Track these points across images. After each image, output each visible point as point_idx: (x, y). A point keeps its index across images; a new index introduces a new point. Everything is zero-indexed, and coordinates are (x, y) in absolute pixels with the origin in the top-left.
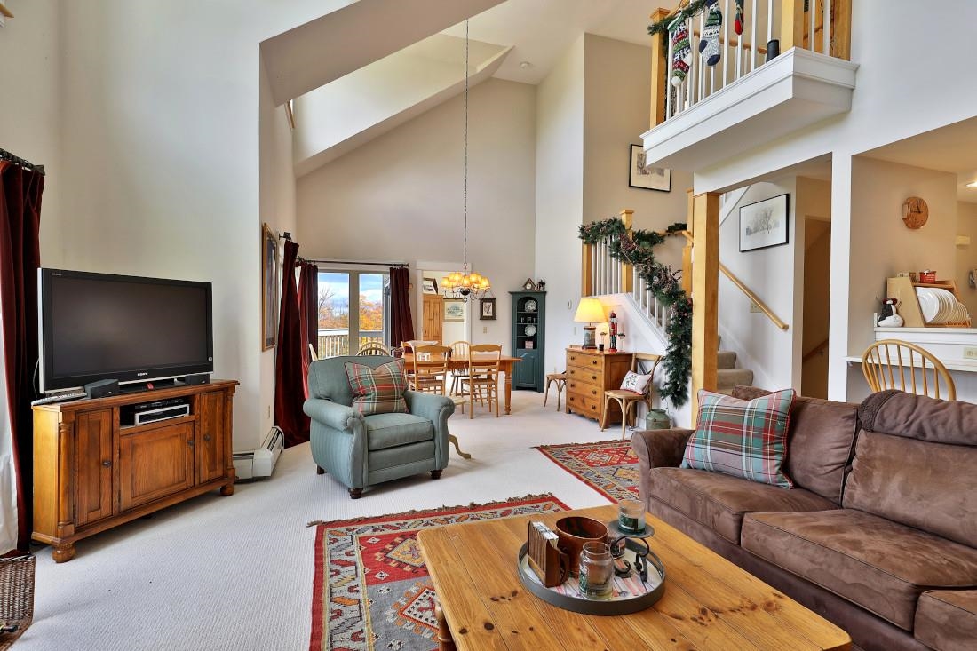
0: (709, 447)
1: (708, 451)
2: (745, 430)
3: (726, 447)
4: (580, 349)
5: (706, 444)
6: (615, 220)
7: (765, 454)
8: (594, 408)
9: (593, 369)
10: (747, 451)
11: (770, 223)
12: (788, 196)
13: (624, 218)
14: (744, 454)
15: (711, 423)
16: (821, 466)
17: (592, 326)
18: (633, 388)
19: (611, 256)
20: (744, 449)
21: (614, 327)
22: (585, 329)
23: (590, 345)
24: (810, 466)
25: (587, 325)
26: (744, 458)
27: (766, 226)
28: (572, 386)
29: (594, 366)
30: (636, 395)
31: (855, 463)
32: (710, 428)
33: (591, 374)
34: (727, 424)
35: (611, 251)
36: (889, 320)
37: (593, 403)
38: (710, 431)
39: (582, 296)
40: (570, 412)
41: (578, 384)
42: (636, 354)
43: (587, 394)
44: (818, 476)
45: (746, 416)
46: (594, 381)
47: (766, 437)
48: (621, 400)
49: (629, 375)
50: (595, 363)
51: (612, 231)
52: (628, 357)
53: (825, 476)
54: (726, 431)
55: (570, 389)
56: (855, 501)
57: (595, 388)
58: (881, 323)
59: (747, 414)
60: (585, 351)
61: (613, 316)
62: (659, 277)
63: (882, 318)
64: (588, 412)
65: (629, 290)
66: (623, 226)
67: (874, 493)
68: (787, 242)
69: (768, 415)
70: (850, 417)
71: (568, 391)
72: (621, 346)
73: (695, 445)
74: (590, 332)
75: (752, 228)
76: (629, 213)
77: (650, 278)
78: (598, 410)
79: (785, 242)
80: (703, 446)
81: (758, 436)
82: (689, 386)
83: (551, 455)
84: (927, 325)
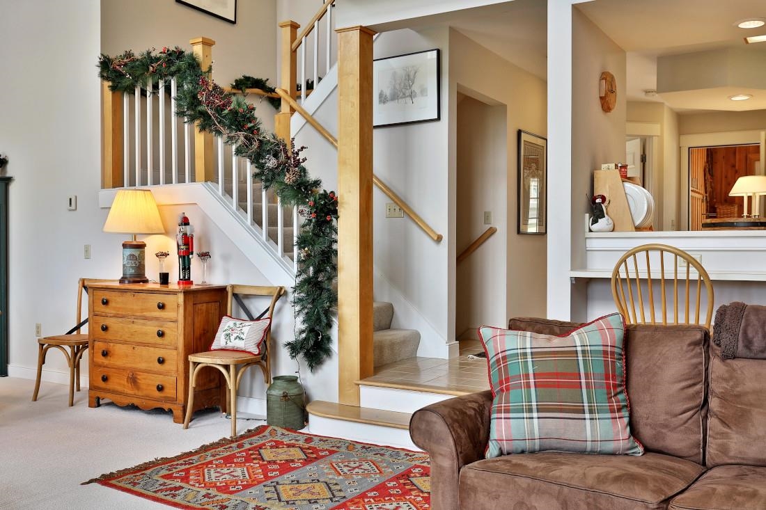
0: (535, 415)
1: (536, 421)
2: (583, 381)
3: (561, 411)
4: (117, 284)
5: (530, 411)
6: (181, 53)
7: (612, 411)
8: (160, 388)
9: (157, 319)
10: (591, 412)
11: (413, 88)
12: (439, 52)
13: (198, 50)
14: (587, 416)
15: (531, 377)
16: (676, 416)
17: (140, 240)
18: (240, 344)
19: (180, 114)
20: (586, 409)
21: (187, 241)
22: (125, 246)
23: (137, 276)
24: (662, 418)
25: (129, 240)
26: (588, 422)
27: (408, 93)
28: (105, 354)
29: (159, 313)
30: (249, 357)
31: (714, 403)
32: (532, 384)
33: (152, 329)
34: (557, 375)
35: (179, 106)
36: (602, 223)
37: (158, 380)
38: (533, 389)
39: (103, 187)
40: (99, 405)
41: (118, 349)
42: (233, 287)
43: (143, 366)
44: (674, 429)
45: (580, 358)
46: (159, 340)
47: (608, 387)
48: (227, 367)
49: (226, 323)
50: (162, 307)
51: (179, 70)
52: (220, 293)
53: (682, 428)
54: (558, 385)
55: (101, 360)
56: (732, 454)
57: (161, 353)
58: (595, 227)
59: (580, 355)
60: (127, 286)
61: (185, 222)
62: (276, 155)
63: (595, 222)
64: (148, 397)
65: (210, 176)
66: (198, 65)
67: (759, 437)
68: (439, 118)
69: (605, 353)
70: (696, 344)
71: (94, 365)
72: (201, 276)
73: (511, 415)
74: (136, 252)
75: (388, 92)
76: (207, 43)
77: (257, 159)
78: (169, 392)
79: (436, 117)
80: (525, 415)
81: (601, 387)
82: (334, 333)
83: (136, 489)
84: (638, 229)
